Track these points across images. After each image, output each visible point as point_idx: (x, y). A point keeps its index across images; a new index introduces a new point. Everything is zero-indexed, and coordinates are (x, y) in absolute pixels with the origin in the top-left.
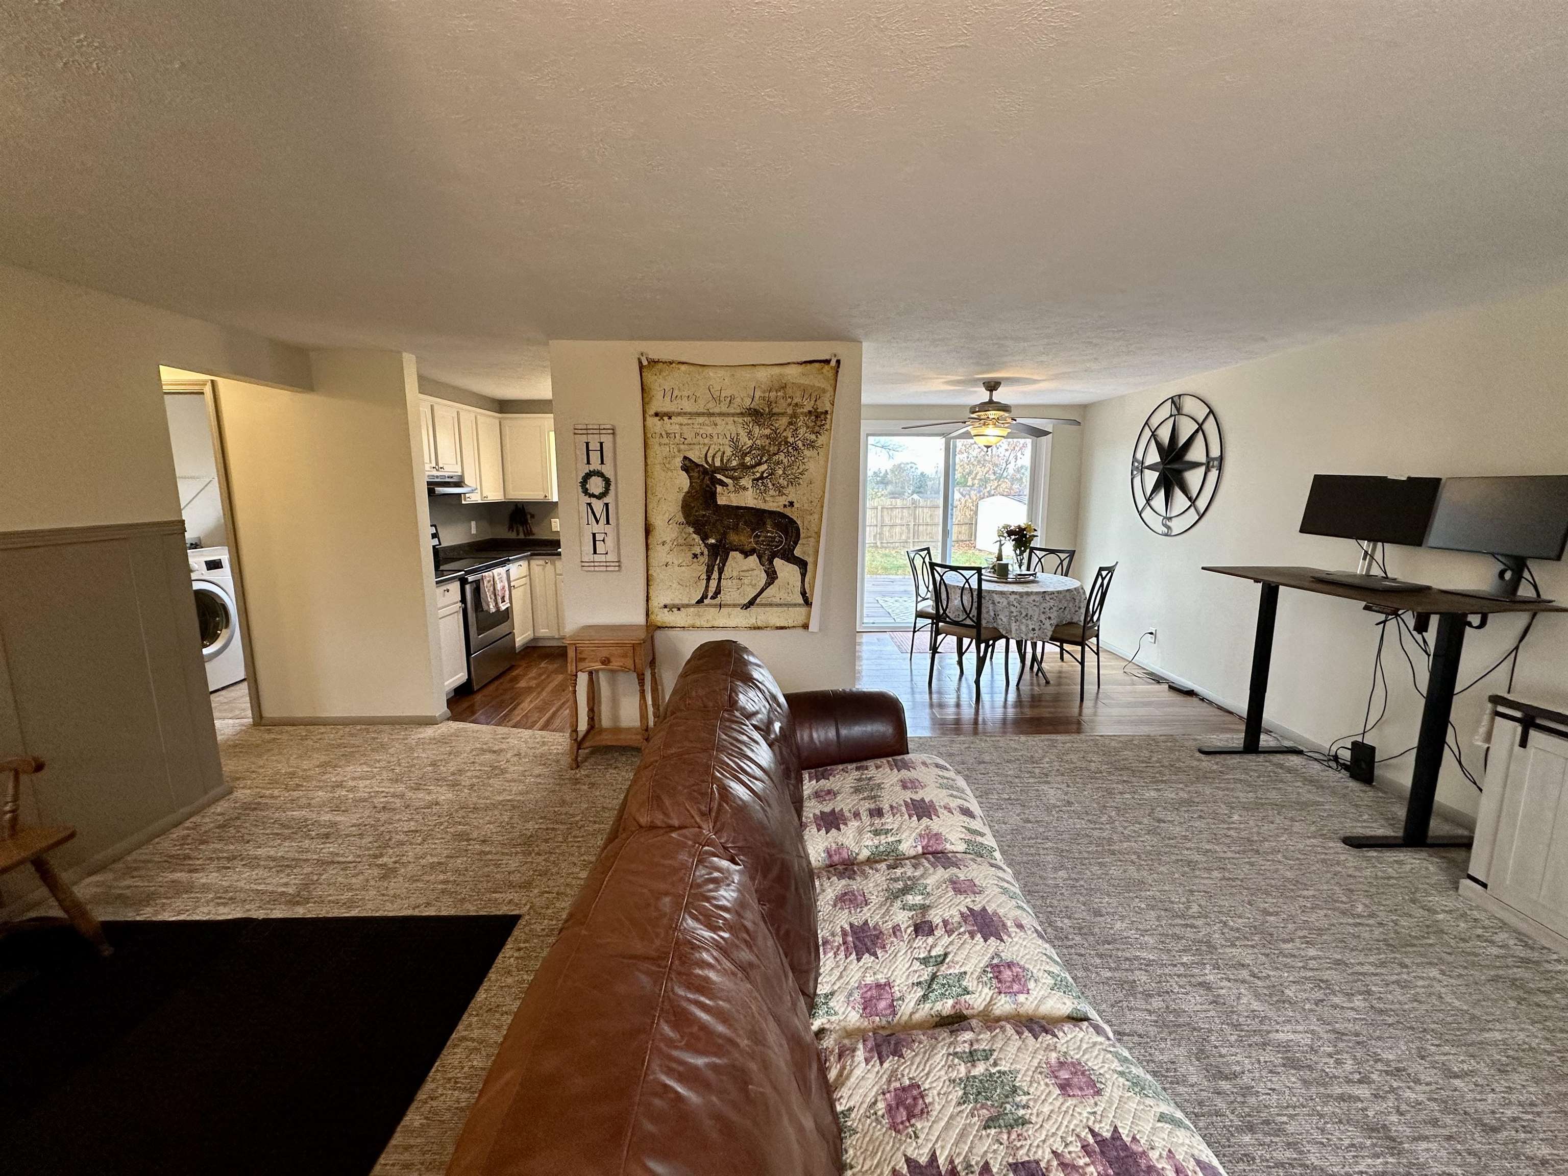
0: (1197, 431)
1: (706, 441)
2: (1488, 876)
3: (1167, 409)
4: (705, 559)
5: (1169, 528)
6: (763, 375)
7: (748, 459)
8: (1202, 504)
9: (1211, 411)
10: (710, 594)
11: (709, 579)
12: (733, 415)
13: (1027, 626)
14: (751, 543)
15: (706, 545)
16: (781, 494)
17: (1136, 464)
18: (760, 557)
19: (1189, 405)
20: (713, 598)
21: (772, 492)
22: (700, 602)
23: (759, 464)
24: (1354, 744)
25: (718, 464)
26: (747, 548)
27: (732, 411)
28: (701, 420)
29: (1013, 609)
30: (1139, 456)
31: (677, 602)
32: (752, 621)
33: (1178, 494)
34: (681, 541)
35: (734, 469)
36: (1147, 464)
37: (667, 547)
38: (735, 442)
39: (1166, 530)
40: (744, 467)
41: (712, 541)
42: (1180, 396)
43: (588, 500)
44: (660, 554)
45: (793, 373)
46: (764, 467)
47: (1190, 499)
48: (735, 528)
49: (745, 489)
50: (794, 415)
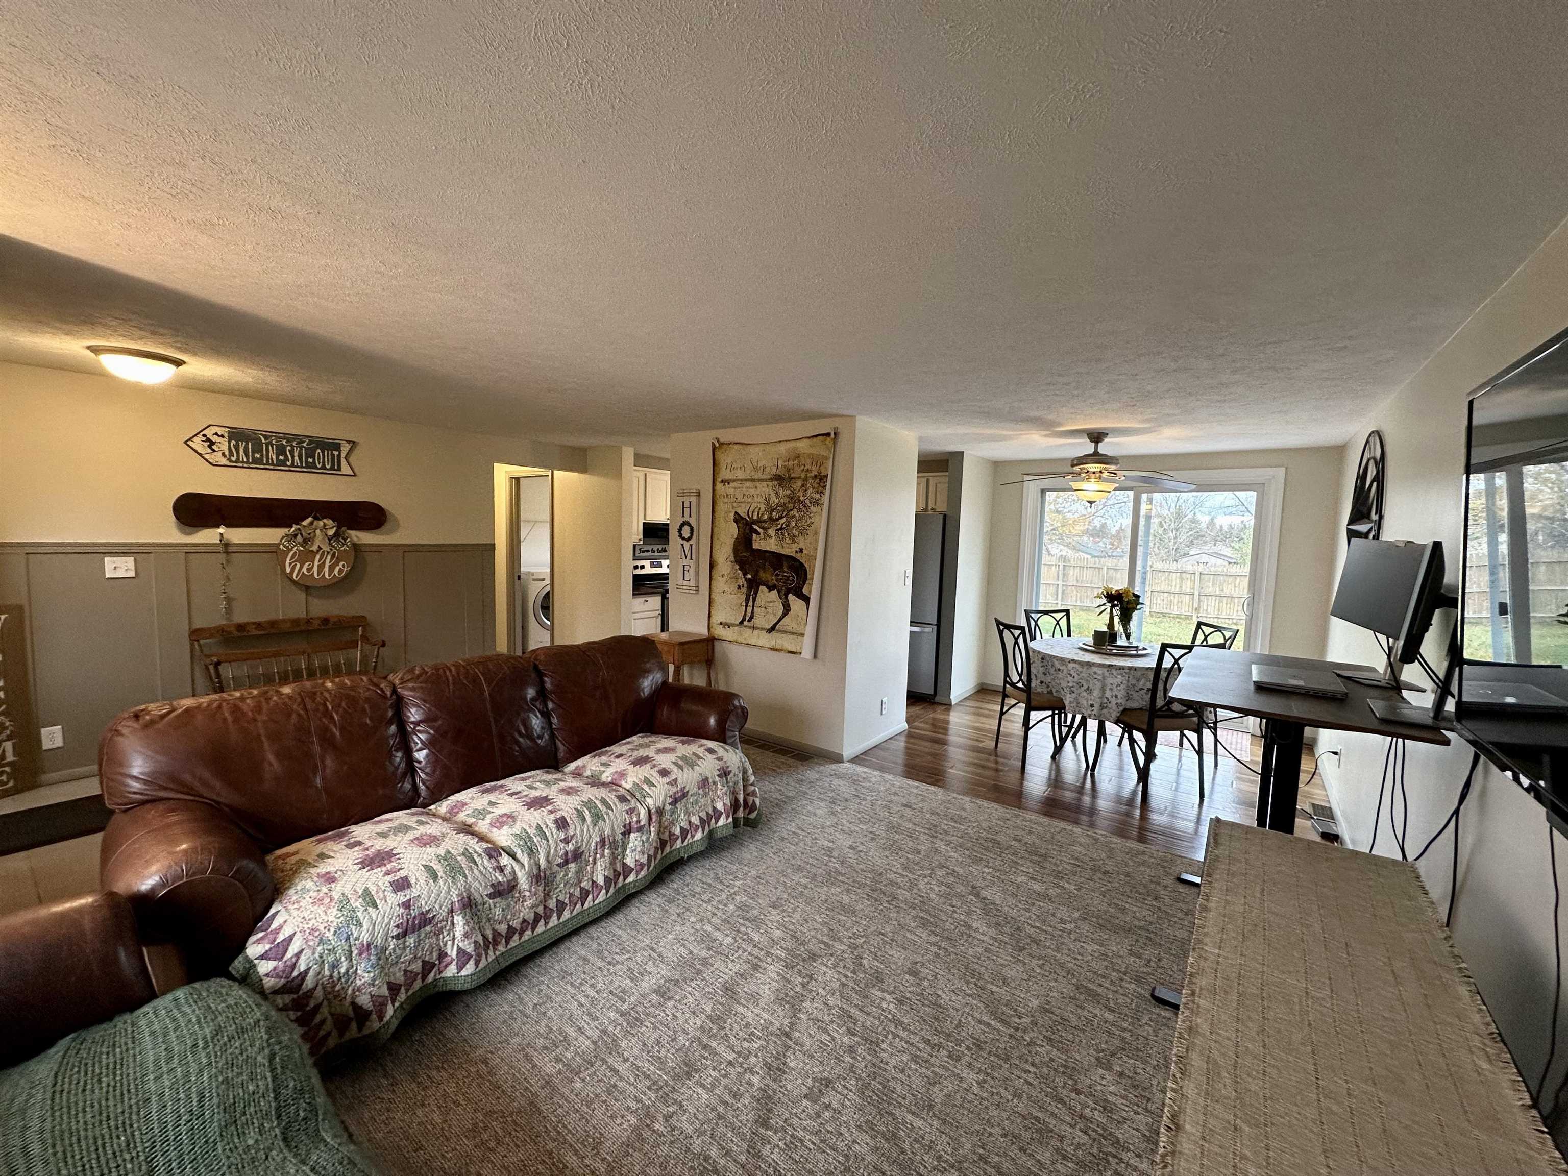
1: (750, 500)
4: (744, 590)
6: (782, 448)
7: (774, 514)
10: (747, 618)
11: (746, 606)
12: (766, 480)
14: (773, 580)
15: (746, 580)
16: (794, 542)
18: (779, 592)
20: (749, 621)
21: (787, 540)
22: (741, 623)
23: (781, 518)
25: (755, 517)
26: (770, 584)
27: (765, 477)
28: (748, 484)
31: (728, 621)
32: (772, 644)
34: (732, 575)
35: (765, 521)
37: (725, 578)
38: (767, 500)
40: (772, 520)
41: (749, 576)
43: (682, 542)
44: (721, 584)
45: (803, 446)
46: (784, 520)
48: (764, 569)
49: (771, 537)
50: (806, 479)
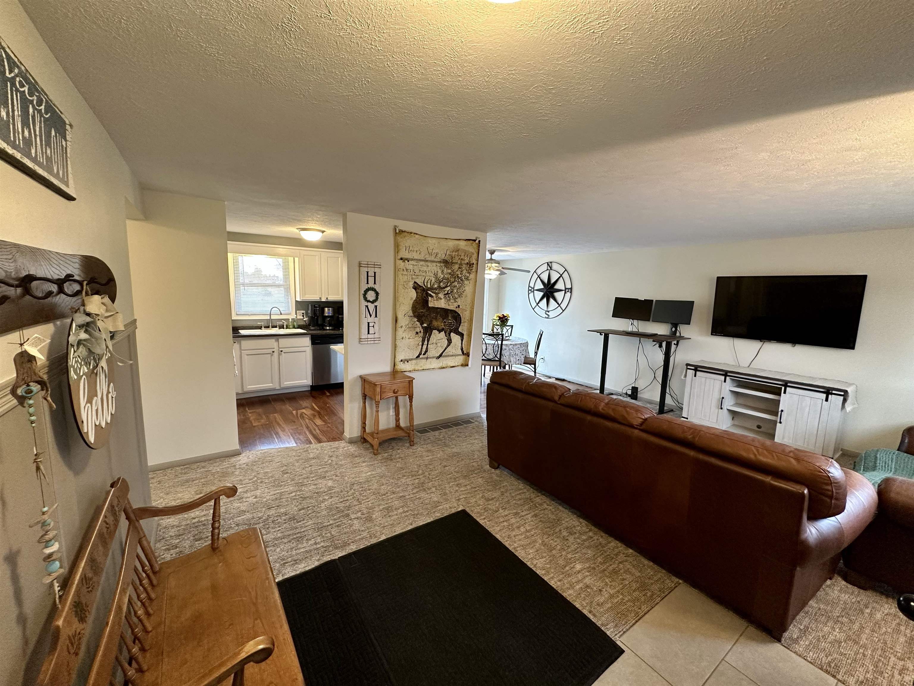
0: (560, 277)
1: (424, 274)
2: (688, 415)
3: (545, 267)
4: (421, 334)
5: (548, 315)
6: (451, 244)
7: (442, 284)
8: (563, 306)
9: (566, 270)
10: (423, 353)
11: (422, 345)
12: (436, 262)
13: (516, 358)
14: (442, 325)
15: (423, 327)
16: (456, 302)
17: (530, 288)
18: (445, 333)
19: (555, 266)
20: (424, 354)
21: (452, 301)
22: (418, 357)
23: (446, 287)
24: (632, 387)
25: (429, 286)
26: (440, 328)
27: (436, 260)
28: (422, 263)
29: (511, 351)
30: (532, 285)
31: (407, 358)
32: (440, 365)
33: (552, 301)
34: (410, 325)
35: (436, 289)
36: (535, 289)
37: (403, 329)
38: (436, 275)
39: (547, 316)
40: (440, 288)
41: (425, 325)
42: (551, 262)
43: (366, 304)
44: (400, 333)
45: (462, 244)
46: (448, 288)
47: (558, 304)
48: (436, 319)
49: (441, 299)
50: (461, 264)
